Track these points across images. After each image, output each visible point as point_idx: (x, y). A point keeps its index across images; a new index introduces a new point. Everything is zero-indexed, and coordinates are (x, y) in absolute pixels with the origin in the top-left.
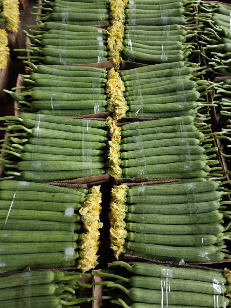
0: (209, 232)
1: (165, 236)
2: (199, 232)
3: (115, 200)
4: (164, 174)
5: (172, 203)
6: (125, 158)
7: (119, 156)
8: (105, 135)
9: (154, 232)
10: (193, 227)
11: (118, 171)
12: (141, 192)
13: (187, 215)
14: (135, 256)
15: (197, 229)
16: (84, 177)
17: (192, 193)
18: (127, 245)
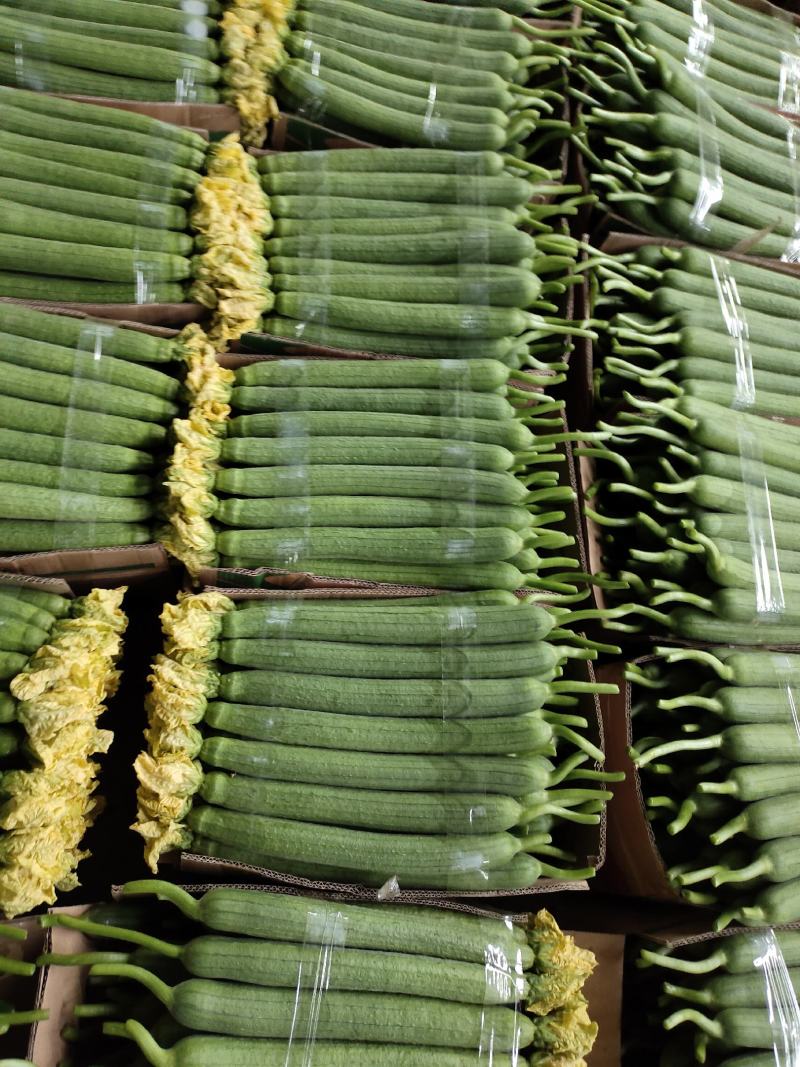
0: (497, 788)
1: (341, 794)
2: (461, 786)
3: (173, 650)
4: (376, 567)
5: (386, 675)
6: (235, 491)
7: (211, 483)
8: (169, 394)
9: (304, 778)
10: (445, 764)
11: (197, 540)
12: (278, 625)
13: (430, 720)
14: (221, 863)
15: (457, 774)
16: (61, 549)
17: (461, 645)
18: (196, 822)
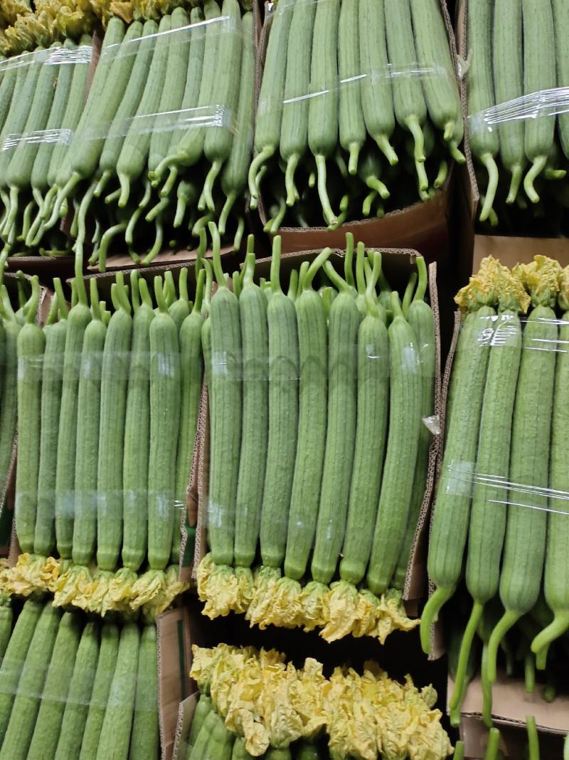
0: (352, 335)
1: (357, 464)
2: (351, 364)
3: (240, 607)
4: (184, 434)
5: (265, 425)
6: (115, 553)
7: (107, 574)
8: (36, 609)
9: (344, 496)
10: (334, 378)
11: (152, 586)
12: (223, 517)
13: (300, 390)
14: (411, 566)
15: (341, 368)
16: (157, 704)
17: (242, 364)
18: (378, 587)
